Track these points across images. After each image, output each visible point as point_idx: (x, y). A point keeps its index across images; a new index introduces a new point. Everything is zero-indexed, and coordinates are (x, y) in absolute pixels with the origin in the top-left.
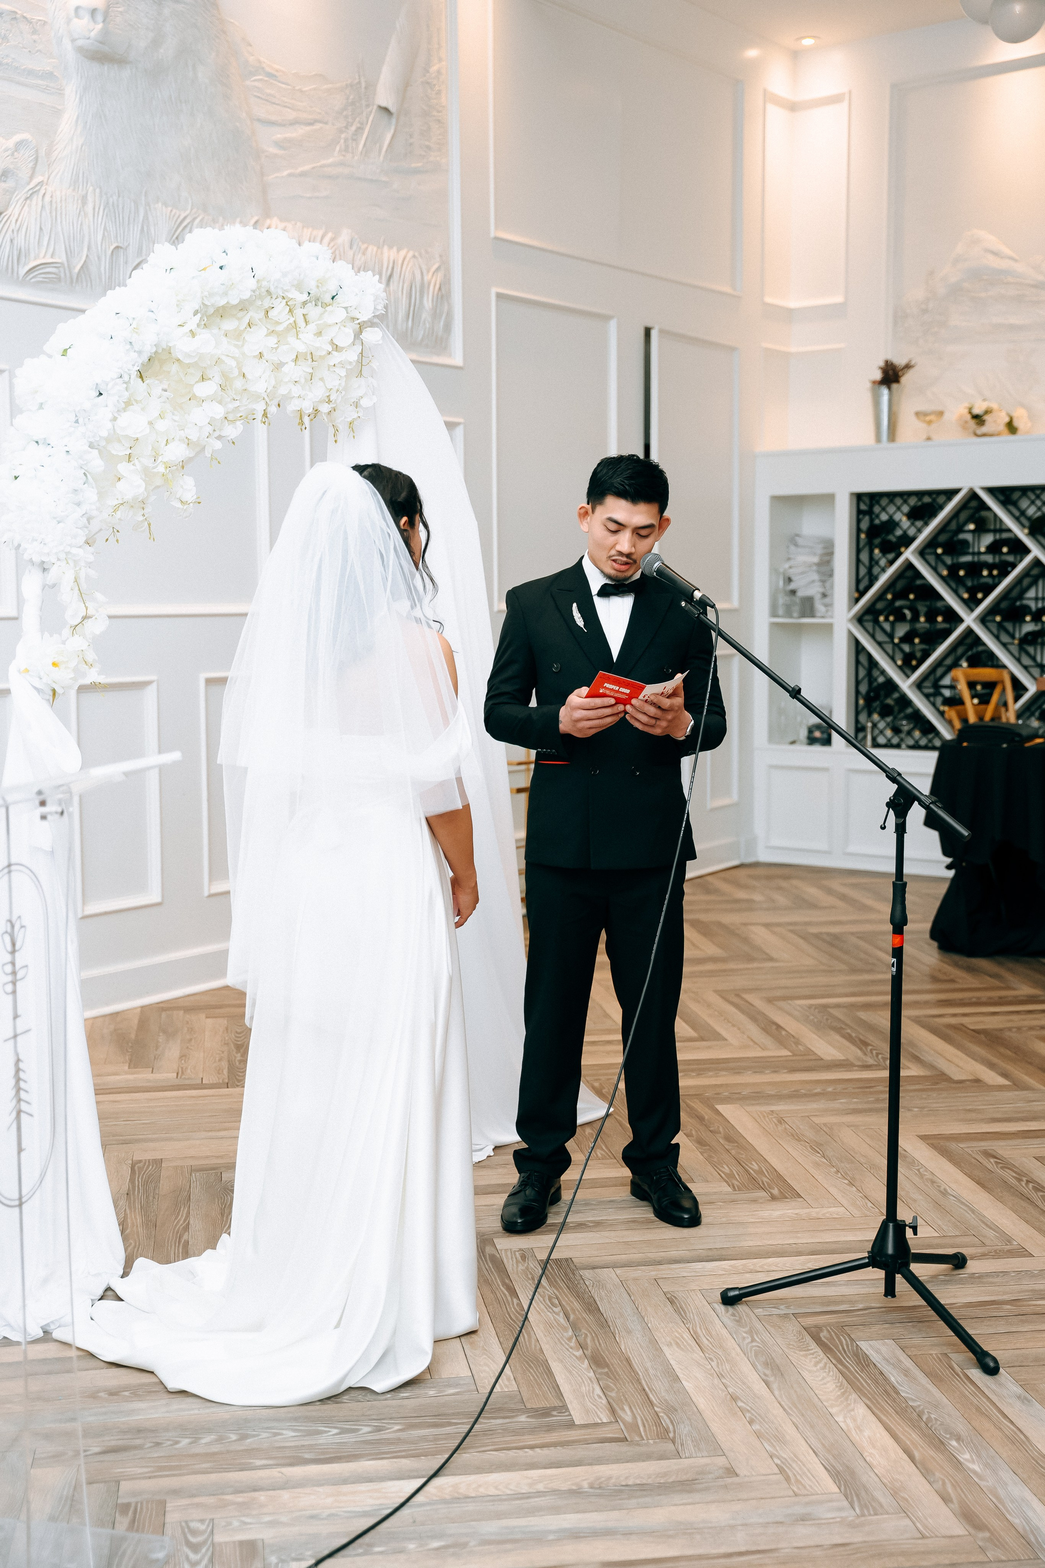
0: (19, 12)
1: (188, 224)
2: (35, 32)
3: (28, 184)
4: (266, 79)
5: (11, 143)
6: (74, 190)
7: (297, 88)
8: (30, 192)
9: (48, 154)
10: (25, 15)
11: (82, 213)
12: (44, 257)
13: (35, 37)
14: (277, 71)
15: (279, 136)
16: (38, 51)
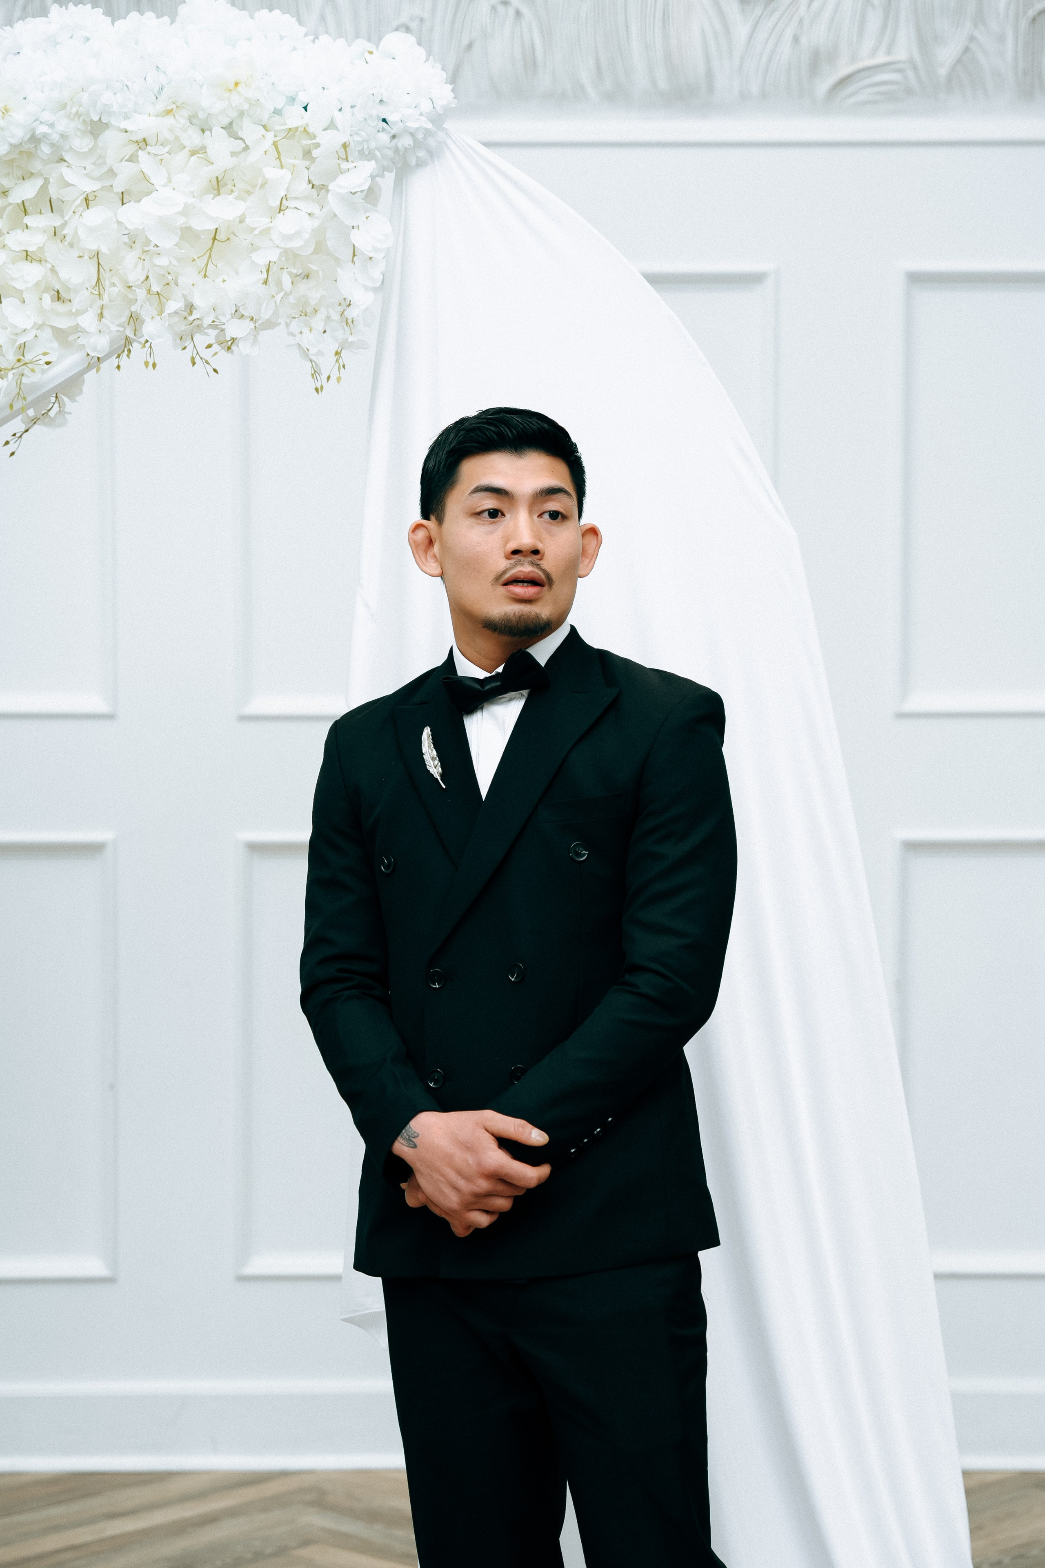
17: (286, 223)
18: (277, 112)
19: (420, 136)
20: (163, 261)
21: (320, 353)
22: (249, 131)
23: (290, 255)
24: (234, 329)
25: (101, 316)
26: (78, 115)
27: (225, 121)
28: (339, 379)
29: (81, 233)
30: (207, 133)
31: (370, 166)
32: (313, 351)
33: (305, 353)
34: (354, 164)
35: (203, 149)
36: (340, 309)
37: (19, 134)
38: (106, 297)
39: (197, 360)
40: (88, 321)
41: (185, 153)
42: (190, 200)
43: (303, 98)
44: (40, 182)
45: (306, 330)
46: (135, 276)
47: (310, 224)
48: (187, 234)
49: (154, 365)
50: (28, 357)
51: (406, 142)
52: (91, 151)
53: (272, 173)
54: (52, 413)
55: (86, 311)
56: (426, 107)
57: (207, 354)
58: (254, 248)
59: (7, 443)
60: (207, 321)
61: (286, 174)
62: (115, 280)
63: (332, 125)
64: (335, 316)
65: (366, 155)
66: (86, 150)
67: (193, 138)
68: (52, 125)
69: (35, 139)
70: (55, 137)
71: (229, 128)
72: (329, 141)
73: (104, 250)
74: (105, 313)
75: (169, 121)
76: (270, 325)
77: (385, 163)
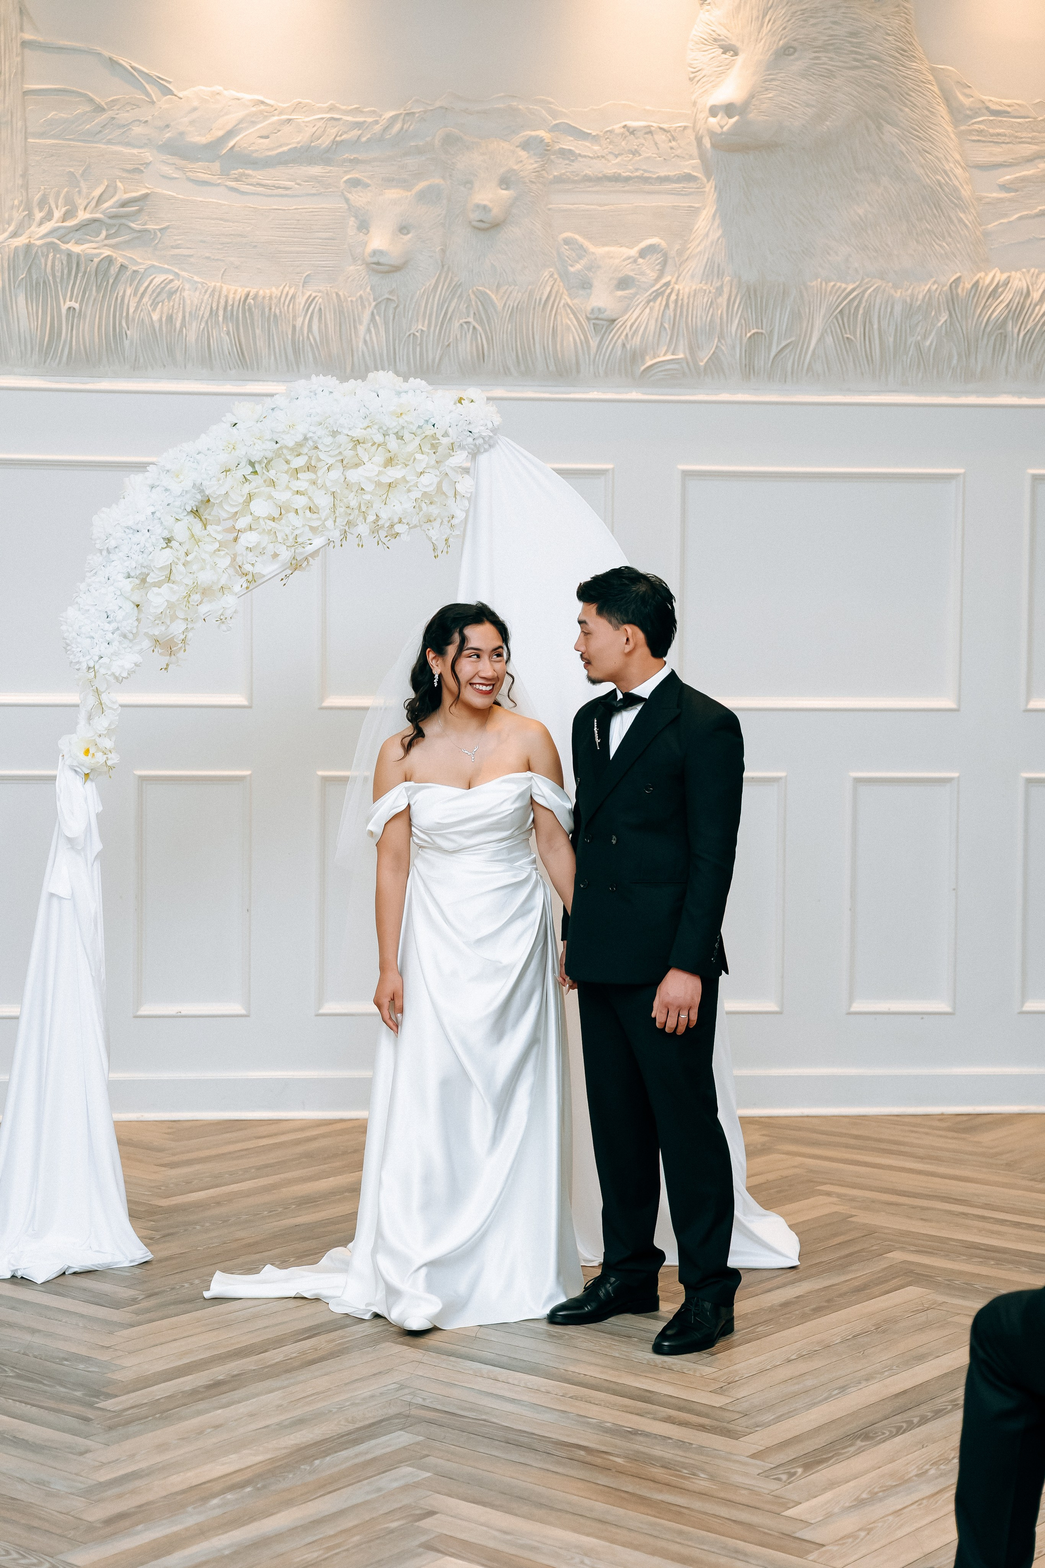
0: (655, 125)
1: (858, 295)
2: (674, 139)
3: (654, 285)
4: (991, 118)
5: (634, 252)
6: (706, 283)
7: (1041, 118)
8: (654, 294)
9: (680, 253)
10: (661, 126)
11: (715, 306)
12: (665, 355)
13: (673, 144)
14: (1009, 106)
15: (1008, 177)
16: (674, 157)
17: (425, 480)
18: (420, 427)
19: (487, 439)
20: (367, 497)
21: (437, 540)
22: (407, 436)
23: (425, 494)
24: (398, 528)
25: (335, 521)
26: (327, 428)
27: (397, 430)
28: (447, 552)
29: (328, 484)
30: (387, 437)
31: (465, 454)
32: (434, 539)
33: (430, 539)
34: (458, 453)
35: (383, 444)
36: (447, 519)
37: (301, 437)
38: (337, 514)
39: (380, 542)
40: (329, 523)
41: (376, 445)
42: (381, 469)
43: (433, 421)
44: (306, 458)
45: (431, 528)
46: (354, 504)
47: (436, 480)
48: (379, 484)
49: (362, 546)
50: (300, 540)
51: (480, 441)
52: (331, 444)
53: (419, 456)
54: (304, 565)
55: (328, 518)
56: (490, 425)
57: (385, 540)
58: (409, 491)
59: (282, 579)
60: (387, 525)
61: (425, 456)
62: (341, 504)
63: (446, 435)
64: (445, 522)
65: (462, 447)
66: (329, 444)
67: (379, 438)
68: (314, 433)
69: (306, 439)
70: (316, 438)
71: (396, 434)
72: (445, 441)
73: (339, 491)
74: (337, 520)
75: (369, 429)
76: (415, 526)
77: (470, 451)
